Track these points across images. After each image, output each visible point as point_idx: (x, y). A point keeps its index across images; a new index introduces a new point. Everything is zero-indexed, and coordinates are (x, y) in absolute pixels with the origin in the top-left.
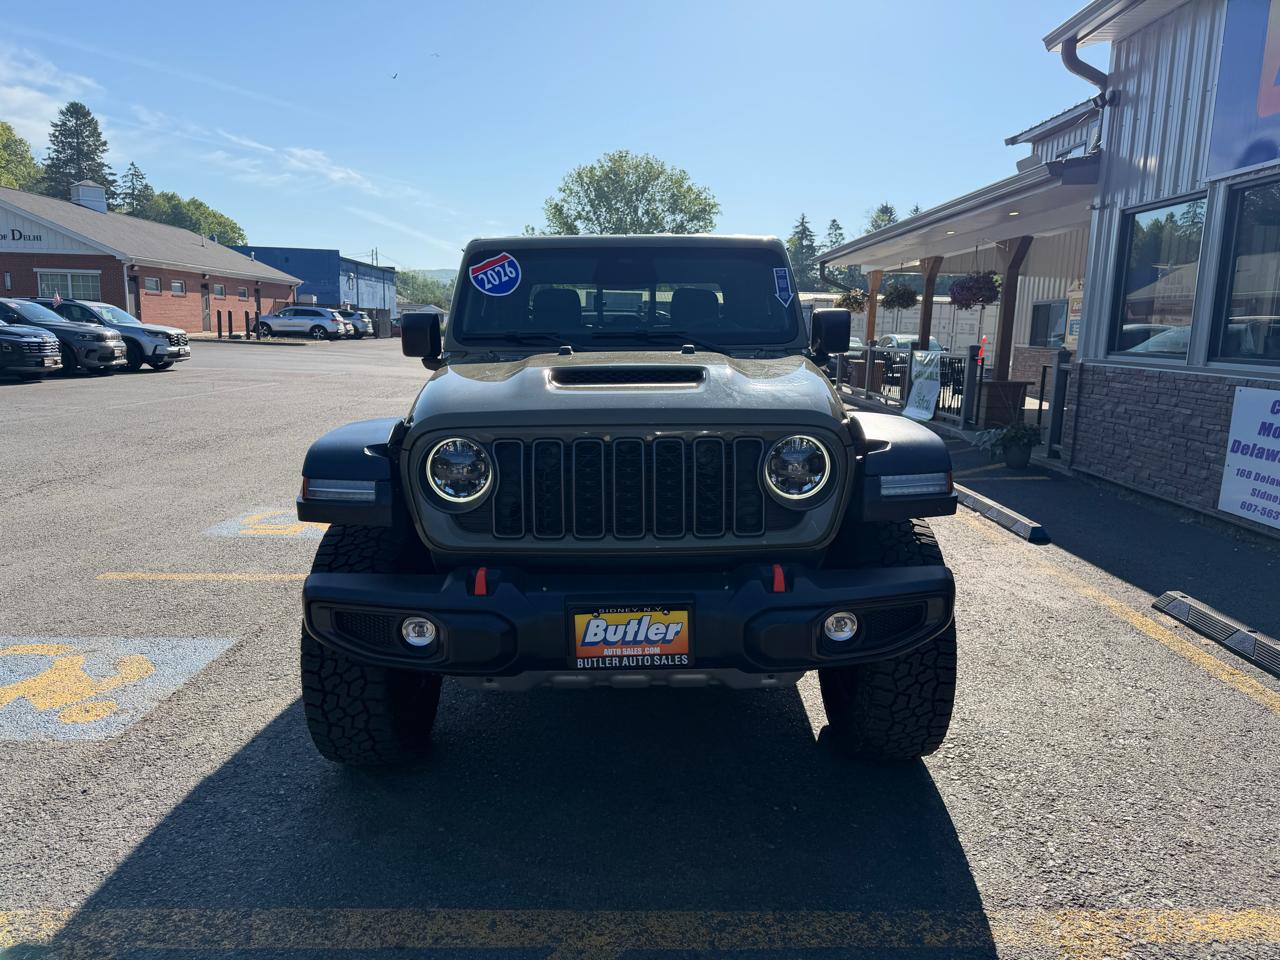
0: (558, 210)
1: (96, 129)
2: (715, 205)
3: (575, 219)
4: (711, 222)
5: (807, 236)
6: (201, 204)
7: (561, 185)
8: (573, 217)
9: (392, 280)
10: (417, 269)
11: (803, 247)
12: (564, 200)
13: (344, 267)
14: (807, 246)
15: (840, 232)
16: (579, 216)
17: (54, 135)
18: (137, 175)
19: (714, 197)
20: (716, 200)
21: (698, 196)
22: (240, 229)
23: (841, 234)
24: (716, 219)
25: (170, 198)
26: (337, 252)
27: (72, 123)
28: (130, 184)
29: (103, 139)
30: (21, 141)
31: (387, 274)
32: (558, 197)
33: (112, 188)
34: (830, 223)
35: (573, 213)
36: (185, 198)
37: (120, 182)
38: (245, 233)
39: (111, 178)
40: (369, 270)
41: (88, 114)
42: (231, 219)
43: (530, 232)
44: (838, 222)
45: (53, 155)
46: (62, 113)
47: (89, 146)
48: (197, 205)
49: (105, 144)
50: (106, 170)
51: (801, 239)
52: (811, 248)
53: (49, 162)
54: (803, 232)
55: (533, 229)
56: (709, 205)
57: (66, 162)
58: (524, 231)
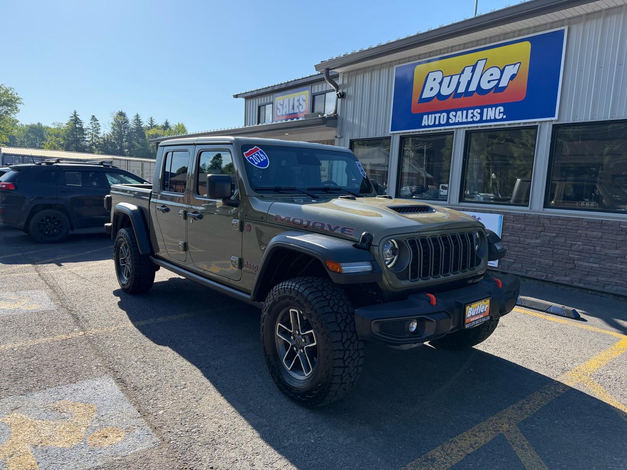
2: (19, 99)
4: (16, 108)
5: (78, 122)
11: (76, 128)
14: (79, 128)
15: (97, 122)
19: (17, 94)
20: (19, 96)
21: (7, 91)
23: (98, 124)
24: (19, 107)
34: (91, 117)
44: (96, 117)
51: (75, 123)
52: (81, 130)
54: (76, 120)
56: (14, 98)
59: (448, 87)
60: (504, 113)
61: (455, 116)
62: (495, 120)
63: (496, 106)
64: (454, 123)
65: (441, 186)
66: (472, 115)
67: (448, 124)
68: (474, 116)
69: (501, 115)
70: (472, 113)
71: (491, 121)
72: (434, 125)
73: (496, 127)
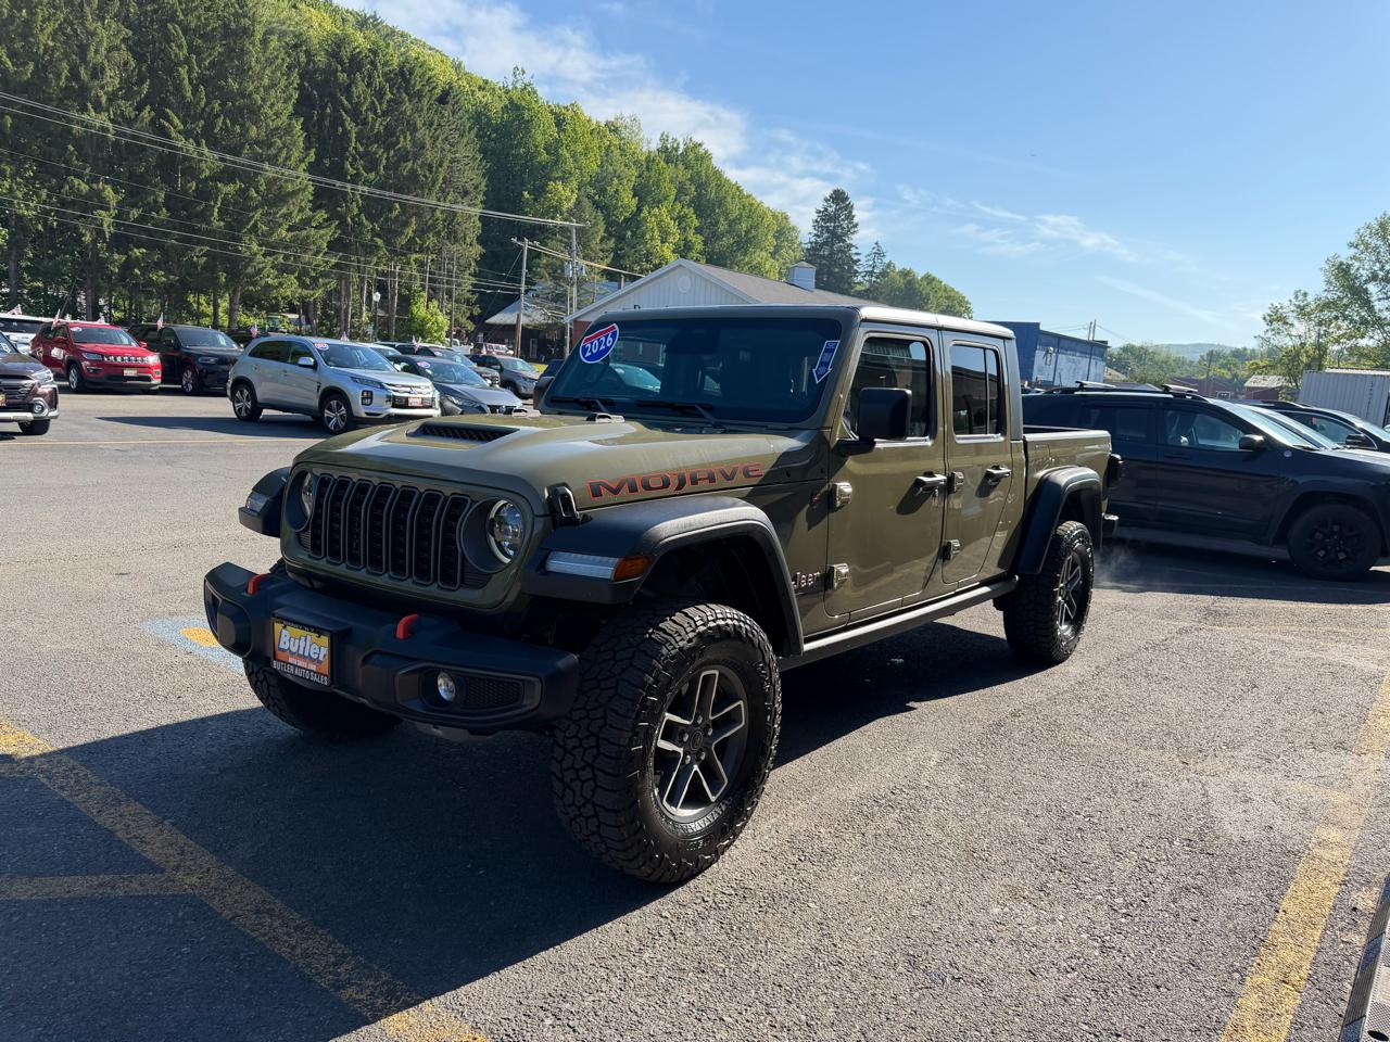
0: (1343, 272)
1: (850, 212)
3: (1366, 282)
6: (934, 279)
7: (1354, 239)
8: (1364, 278)
9: (1102, 356)
10: (1160, 343)
12: (1354, 258)
13: (1043, 341)
16: (1374, 277)
17: (816, 221)
18: (879, 254)
22: (967, 302)
25: (905, 274)
26: (1038, 324)
27: (832, 209)
28: (871, 262)
29: (855, 221)
30: (794, 229)
31: (1096, 349)
32: (1345, 255)
33: (855, 268)
35: (1365, 274)
36: (920, 273)
37: (863, 262)
38: (972, 306)
39: (855, 258)
40: (1073, 345)
41: (847, 198)
42: (961, 292)
43: (1301, 297)
45: (813, 240)
46: (826, 200)
47: (843, 228)
48: (929, 279)
49: (856, 226)
50: (853, 250)
53: (809, 246)
55: (1305, 295)
57: (822, 245)
58: (1292, 298)
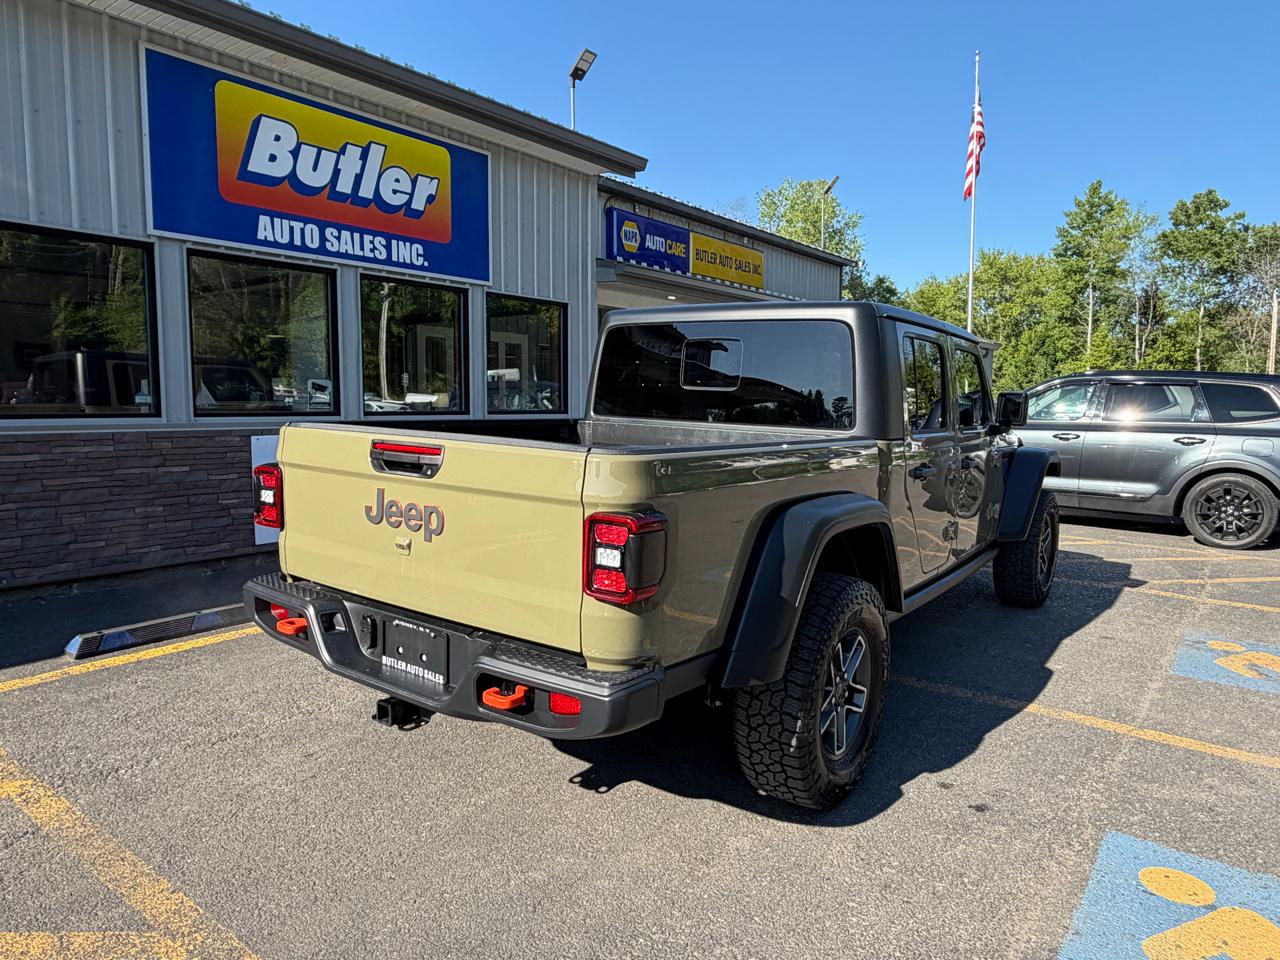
59: (315, 168)
60: (425, 257)
61: (338, 238)
62: (412, 266)
63: (412, 241)
64: (338, 252)
65: (310, 382)
66: (371, 246)
67: (322, 250)
68: (375, 248)
69: (421, 259)
70: (372, 242)
71: (404, 265)
72: (290, 246)
73: (411, 279)
